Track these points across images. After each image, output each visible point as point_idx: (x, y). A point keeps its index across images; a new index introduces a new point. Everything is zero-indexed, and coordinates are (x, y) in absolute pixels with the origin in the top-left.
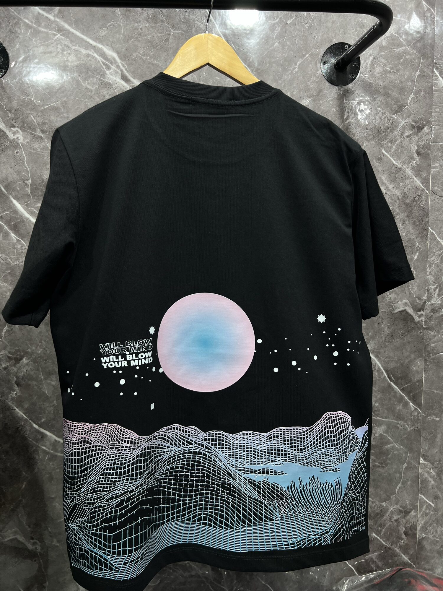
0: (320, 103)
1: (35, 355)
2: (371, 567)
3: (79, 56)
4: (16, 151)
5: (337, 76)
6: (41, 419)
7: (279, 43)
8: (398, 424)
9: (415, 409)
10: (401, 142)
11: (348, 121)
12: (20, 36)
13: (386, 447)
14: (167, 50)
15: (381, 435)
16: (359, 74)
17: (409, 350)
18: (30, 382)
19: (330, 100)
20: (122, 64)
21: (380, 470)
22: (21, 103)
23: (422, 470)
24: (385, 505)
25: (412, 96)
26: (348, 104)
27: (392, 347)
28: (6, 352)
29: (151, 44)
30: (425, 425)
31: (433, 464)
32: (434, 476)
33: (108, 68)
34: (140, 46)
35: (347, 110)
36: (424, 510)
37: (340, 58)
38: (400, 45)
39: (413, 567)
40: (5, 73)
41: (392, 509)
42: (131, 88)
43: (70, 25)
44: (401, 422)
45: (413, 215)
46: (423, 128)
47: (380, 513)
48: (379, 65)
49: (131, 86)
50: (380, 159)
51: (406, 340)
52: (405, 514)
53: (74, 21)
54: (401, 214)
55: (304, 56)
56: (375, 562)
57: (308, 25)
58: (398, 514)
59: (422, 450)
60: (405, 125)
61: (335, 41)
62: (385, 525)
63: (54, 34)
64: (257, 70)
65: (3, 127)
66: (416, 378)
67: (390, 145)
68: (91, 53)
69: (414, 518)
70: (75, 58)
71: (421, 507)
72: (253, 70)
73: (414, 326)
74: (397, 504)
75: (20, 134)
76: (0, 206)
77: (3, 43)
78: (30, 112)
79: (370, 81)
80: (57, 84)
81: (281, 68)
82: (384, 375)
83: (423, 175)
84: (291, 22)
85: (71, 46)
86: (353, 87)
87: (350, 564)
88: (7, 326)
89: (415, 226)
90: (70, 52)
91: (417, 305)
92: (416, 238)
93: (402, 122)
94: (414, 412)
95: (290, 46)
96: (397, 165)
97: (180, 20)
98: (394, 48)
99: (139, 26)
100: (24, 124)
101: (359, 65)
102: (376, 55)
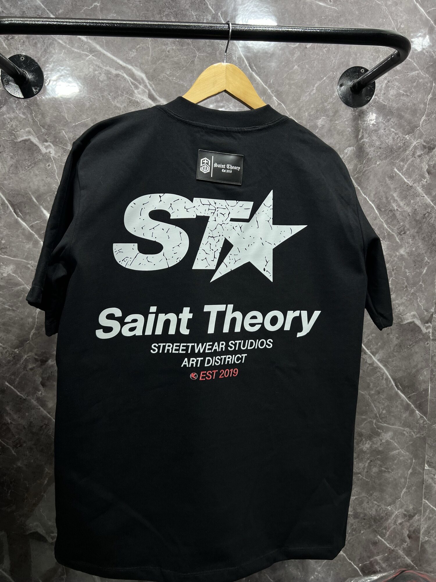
0: (337, 123)
2: (375, 568)
3: (110, 75)
4: (48, 164)
5: (353, 98)
7: (298, 66)
8: (404, 430)
9: (421, 417)
10: (412, 161)
11: (362, 140)
12: (54, 56)
13: (393, 453)
14: (192, 72)
15: (387, 441)
16: (373, 97)
17: (416, 360)
19: (345, 121)
20: (149, 84)
21: (386, 475)
22: (54, 119)
23: (427, 476)
24: (390, 509)
25: (424, 118)
26: (363, 125)
27: (400, 356)
28: (33, 354)
29: (177, 65)
30: (430, 433)
33: (137, 87)
34: (167, 67)
35: (361, 130)
36: (427, 514)
37: (356, 81)
38: (413, 69)
39: (416, 569)
40: (40, 90)
41: (396, 512)
43: (102, 46)
44: (407, 429)
45: (423, 231)
46: (433, 148)
47: (385, 516)
48: (393, 88)
50: (392, 177)
51: (413, 350)
52: (409, 517)
53: (106, 43)
54: (411, 229)
55: (322, 78)
56: (379, 563)
57: (326, 49)
58: (402, 518)
59: (426, 457)
60: (417, 145)
61: (352, 65)
62: (389, 528)
63: (87, 54)
64: (277, 91)
65: (37, 141)
66: (423, 386)
67: (402, 163)
68: (120, 73)
69: (418, 522)
70: (105, 78)
71: (425, 512)
72: (273, 91)
73: (421, 337)
74: (401, 508)
75: (52, 149)
76: (32, 216)
77: (38, 62)
78: (62, 128)
79: (384, 103)
80: (89, 102)
81: (300, 90)
82: (392, 383)
83: (434, 194)
84: (310, 47)
85: (102, 66)
86: (368, 108)
87: (355, 565)
88: (34, 329)
89: (425, 241)
90: (101, 72)
91: (424, 317)
92: (426, 253)
93: (414, 143)
94: (420, 420)
95: (308, 69)
96: (408, 183)
97: (206, 43)
98: (407, 73)
99: (166, 49)
100: (56, 139)
101: (374, 87)
102: (390, 78)
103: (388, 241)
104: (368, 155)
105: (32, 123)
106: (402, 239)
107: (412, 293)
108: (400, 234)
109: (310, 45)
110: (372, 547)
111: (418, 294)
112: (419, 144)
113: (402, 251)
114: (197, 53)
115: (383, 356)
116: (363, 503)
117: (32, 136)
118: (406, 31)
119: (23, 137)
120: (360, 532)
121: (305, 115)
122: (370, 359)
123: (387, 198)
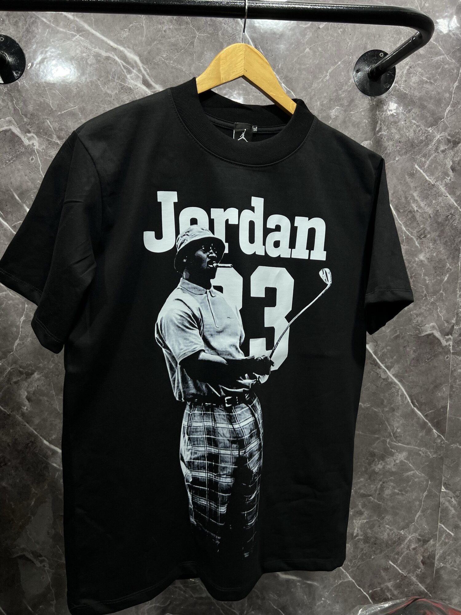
0: (352, 114)
1: (47, 369)
2: (386, 595)
3: (99, 58)
4: (31, 158)
5: (370, 85)
6: (52, 436)
7: (310, 49)
8: (420, 450)
9: (439, 436)
10: (435, 157)
11: (380, 133)
12: (37, 36)
13: (407, 474)
14: (191, 54)
15: (401, 462)
16: (393, 84)
17: (434, 375)
18: (41, 398)
19: (362, 111)
20: (144, 68)
21: (400, 497)
22: (38, 107)
23: (443, 499)
24: (403, 533)
25: (449, 108)
26: (381, 116)
27: (417, 371)
28: (17, 366)
29: (175, 47)
30: (448, 453)
31: (454, 493)
32: (455, 505)
33: (129, 72)
34: (163, 49)
35: (379, 122)
36: (443, 539)
37: (374, 66)
38: (438, 54)
39: (430, 596)
40: (21, 75)
41: (410, 537)
42: (152, 94)
43: (90, 25)
44: (423, 449)
45: (445, 235)
46: (459, 143)
47: (397, 541)
48: (415, 75)
49: (152, 92)
50: (412, 175)
51: (431, 365)
52: (424, 542)
53: (95, 21)
54: (432, 233)
55: (336, 63)
56: (391, 590)
57: (341, 30)
58: (416, 543)
59: (443, 479)
60: (440, 138)
61: (370, 48)
62: (402, 553)
63: (73, 34)
64: (286, 77)
65: (18, 132)
66: (442, 404)
67: (423, 159)
68: (111, 56)
69: (432, 547)
70: (94, 61)
71: (441, 536)
72: (282, 77)
73: (440, 350)
74: (415, 532)
75: (36, 140)
76: (14, 215)
77: (19, 43)
78: (46, 117)
79: (405, 92)
80: (75, 87)
81: (312, 76)
82: (408, 400)
83: (458, 193)
84: (324, 27)
85: (90, 48)
86: (387, 97)
87: (365, 592)
88: (18, 339)
89: (447, 246)
90: (89, 54)
91: (445, 328)
92: (447, 259)
93: (437, 136)
94: (438, 439)
95: (321, 52)
96: (430, 182)
97: (207, 22)
98: (431, 57)
99: (162, 28)
100: (40, 129)
101: (394, 74)
102: (412, 63)
103: (407, 246)
104: (386, 149)
105: (12, 112)
106: (421, 244)
107: (432, 303)
108: (419, 237)
109: (324, 26)
110: (383, 573)
111: (438, 304)
112: (443, 138)
113: (422, 257)
114: (197, 33)
115: (398, 371)
116: (374, 527)
117: (13, 125)
118: (431, 10)
119: (3, 127)
120: (370, 558)
121: (317, 105)
122: (385, 374)
123: (406, 198)
